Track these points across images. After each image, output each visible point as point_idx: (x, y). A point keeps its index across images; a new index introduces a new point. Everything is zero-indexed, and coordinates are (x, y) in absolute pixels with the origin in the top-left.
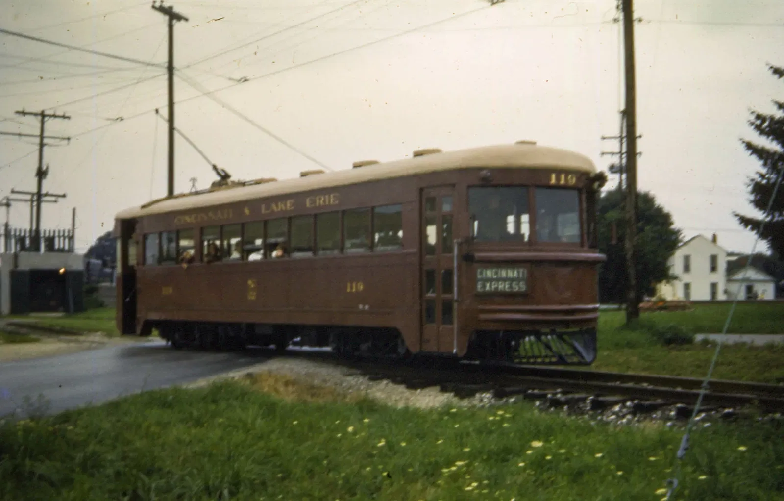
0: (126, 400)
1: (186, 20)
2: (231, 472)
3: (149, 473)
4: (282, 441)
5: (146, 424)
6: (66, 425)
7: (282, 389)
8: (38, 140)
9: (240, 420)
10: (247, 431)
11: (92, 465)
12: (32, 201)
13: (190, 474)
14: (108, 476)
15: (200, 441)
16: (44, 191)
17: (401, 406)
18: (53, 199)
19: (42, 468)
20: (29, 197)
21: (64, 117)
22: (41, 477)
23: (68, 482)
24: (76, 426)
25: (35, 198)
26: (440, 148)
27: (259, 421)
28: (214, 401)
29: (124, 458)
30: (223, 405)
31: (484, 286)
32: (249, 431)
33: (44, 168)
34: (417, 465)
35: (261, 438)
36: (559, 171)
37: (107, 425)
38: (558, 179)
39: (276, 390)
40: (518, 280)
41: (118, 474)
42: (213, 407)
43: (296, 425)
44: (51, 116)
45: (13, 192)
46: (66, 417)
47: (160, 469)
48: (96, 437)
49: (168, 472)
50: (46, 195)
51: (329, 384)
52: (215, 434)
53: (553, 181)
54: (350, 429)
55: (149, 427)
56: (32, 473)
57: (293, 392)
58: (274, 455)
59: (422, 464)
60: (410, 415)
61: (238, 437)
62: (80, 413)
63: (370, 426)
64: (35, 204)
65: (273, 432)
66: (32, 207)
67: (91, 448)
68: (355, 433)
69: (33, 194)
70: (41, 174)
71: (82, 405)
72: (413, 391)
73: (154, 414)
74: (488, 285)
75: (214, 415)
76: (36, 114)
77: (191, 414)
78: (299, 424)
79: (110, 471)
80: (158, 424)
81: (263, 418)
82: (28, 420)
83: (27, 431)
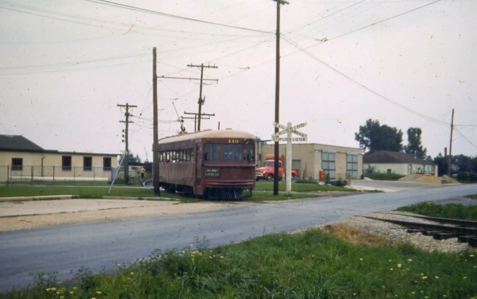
0: (253, 241)
1: (288, 3)
2: (321, 290)
3: (271, 287)
4: (354, 272)
5: (266, 256)
6: (219, 255)
7: (350, 237)
8: (199, 81)
9: (325, 256)
10: (330, 264)
11: (235, 280)
12: (196, 118)
13: (295, 289)
14: (245, 288)
15: (301, 269)
16: (202, 113)
17: (431, 250)
18: (208, 117)
19: (206, 281)
20: (194, 116)
21: (214, 67)
22: (206, 287)
23: (221, 290)
24: (225, 255)
25: (197, 117)
26: (212, 129)
27: (337, 257)
28: (308, 243)
29: (254, 277)
30: (313, 246)
31: (207, 174)
32: (331, 263)
33: (203, 99)
34: (448, 292)
35: (339, 268)
36: (231, 139)
37: (243, 256)
38: (231, 141)
39: (347, 238)
40: (217, 172)
41: (251, 286)
42: (307, 247)
43: (362, 261)
44: (206, 67)
45: (185, 113)
46: (219, 250)
47: (277, 285)
48: (237, 264)
49: (281, 288)
50: (204, 114)
51: (379, 235)
52: (309, 265)
53: (230, 142)
54: (400, 265)
55: (269, 258)
56: (201, 284)
57: (357, 239)
58: (349, 280)
59: (452, 292)
60: (438, 257)
61: (324, 267)
62: (227, 248)
63: (411, 263)
64: (197, 120)
65: (347, 265)
66: (195, 122)
67: (234, 270)
68: (402, 268)
69: (196, 114)
70: (201, 102)
71: (228, 243)
72: (438, 241)
73: (272, 250)
74: (208, 174)
75: (308, 252)
76: (198, 66)
77: (294, 251)
78: (364, 261)
79: (246, 285)
80: (274, 256)
81: (339, 255)
82: (198, 252)
83: (197, 258)
